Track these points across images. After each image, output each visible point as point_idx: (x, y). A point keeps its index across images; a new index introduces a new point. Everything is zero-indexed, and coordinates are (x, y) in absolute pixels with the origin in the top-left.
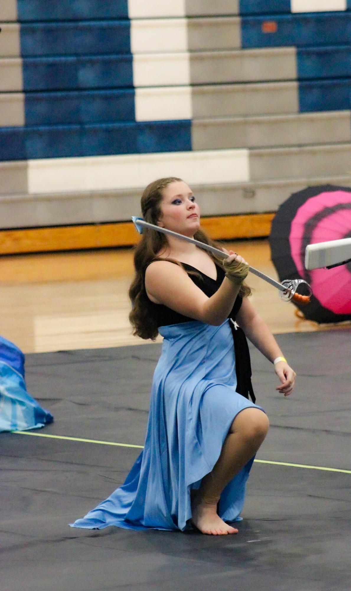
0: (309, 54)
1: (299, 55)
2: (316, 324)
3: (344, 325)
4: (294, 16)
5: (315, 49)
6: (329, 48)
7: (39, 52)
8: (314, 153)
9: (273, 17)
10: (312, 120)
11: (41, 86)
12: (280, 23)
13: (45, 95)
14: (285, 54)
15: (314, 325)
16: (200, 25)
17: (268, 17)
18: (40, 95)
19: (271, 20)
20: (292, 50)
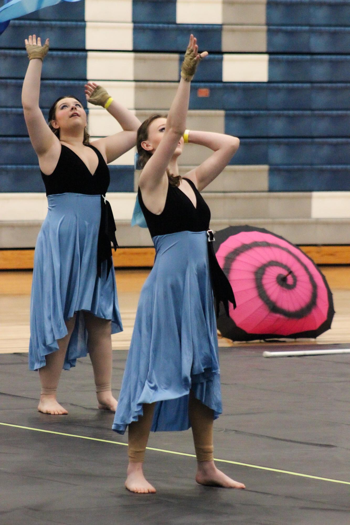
0: (235, 116)
1: (227, 117)
2: (231, 341)
3: (254, 343)
4: (225, 84)
5: (242, 112)
6: (252, 112)
7: (10, 104)
8: (235, 198)
9: (207, 84)
10: (235, 171)
11: (10, 132)
12: (211, 89)
13: (14, 139)
14: (216, 116)
15: (229, 342)
16: (145, 88)
17: (202, 84)
18: (10, 139)
19: (205, 87)
20: (222, 112)
